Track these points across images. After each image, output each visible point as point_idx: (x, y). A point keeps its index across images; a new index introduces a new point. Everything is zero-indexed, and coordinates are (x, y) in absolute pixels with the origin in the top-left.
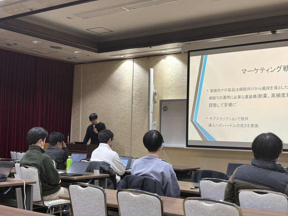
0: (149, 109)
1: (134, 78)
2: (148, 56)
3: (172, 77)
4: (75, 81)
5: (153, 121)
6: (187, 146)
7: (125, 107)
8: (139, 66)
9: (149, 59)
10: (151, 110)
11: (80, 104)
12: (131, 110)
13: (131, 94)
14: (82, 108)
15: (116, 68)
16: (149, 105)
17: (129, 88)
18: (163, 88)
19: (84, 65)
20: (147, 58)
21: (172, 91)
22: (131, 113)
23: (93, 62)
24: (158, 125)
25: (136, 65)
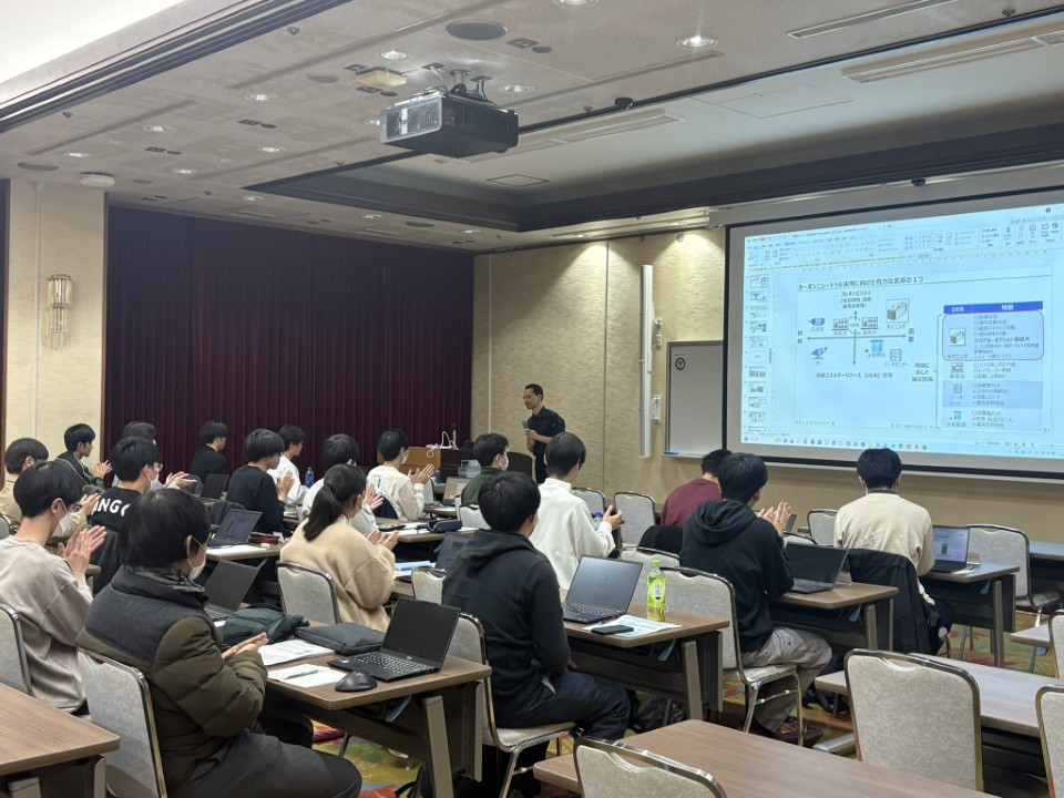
0: (641, 364)
1: (609, 289)
2: (642, 235)
3: (696, 285)
4: (476, 295)
5: (653, 393)
7: (590, 359)
8: (621, 258)
9: (642, 240)
10: (648, 366)
11: (488, 351)
12: (602, 366)
13: (603, 328)
14: (493, 361)
15: (568, 264)
16: (641, 356)
17: (597, 311)
18: (677, 313)
19: (496, 255)
20: (638, 238)
21: (696, 321)
22: (601, 375)
23: (516, 249)
24: (665, 404)
25: (614, 257)
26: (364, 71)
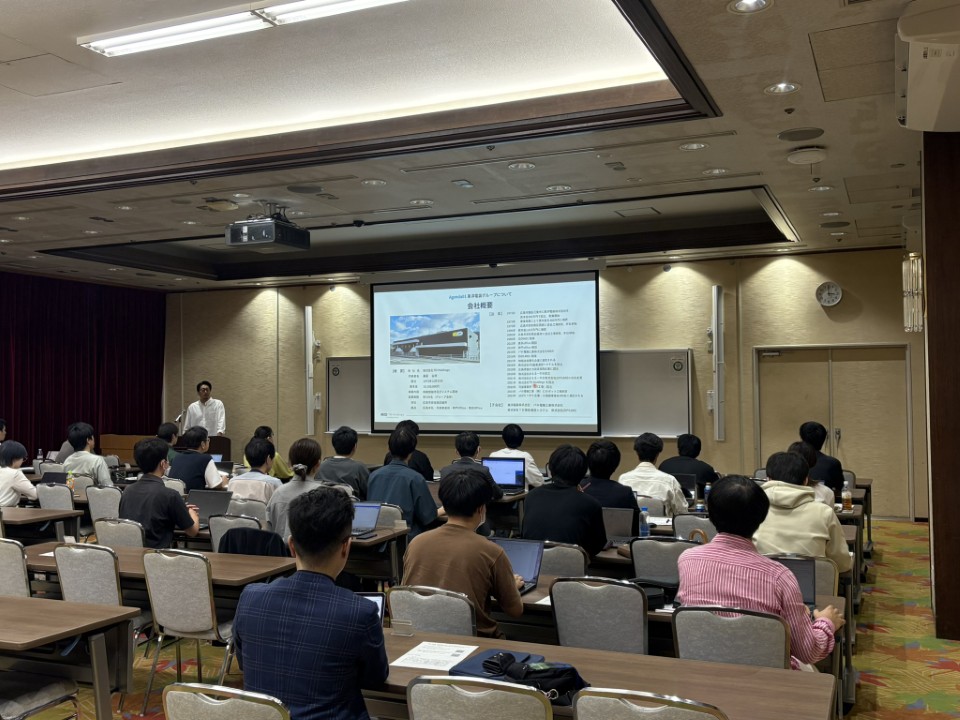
0: (306, 372)
2: (304, 285)
3: (345, 320)
5: (315, 392)
6: (373, 431)
8: (288, 300)
9: (305, 289)
10: (310, 374)
13: (276, 347)
14: (184, 370)
16: (305, 367)
17: (271, 336)
18: (332, 338)
19: (186, 294)
20: (301, 287)
21: (346, 343)
22: (275, 380)
24: (325, 399)
25: (283, 300)
26: (214, 201)
